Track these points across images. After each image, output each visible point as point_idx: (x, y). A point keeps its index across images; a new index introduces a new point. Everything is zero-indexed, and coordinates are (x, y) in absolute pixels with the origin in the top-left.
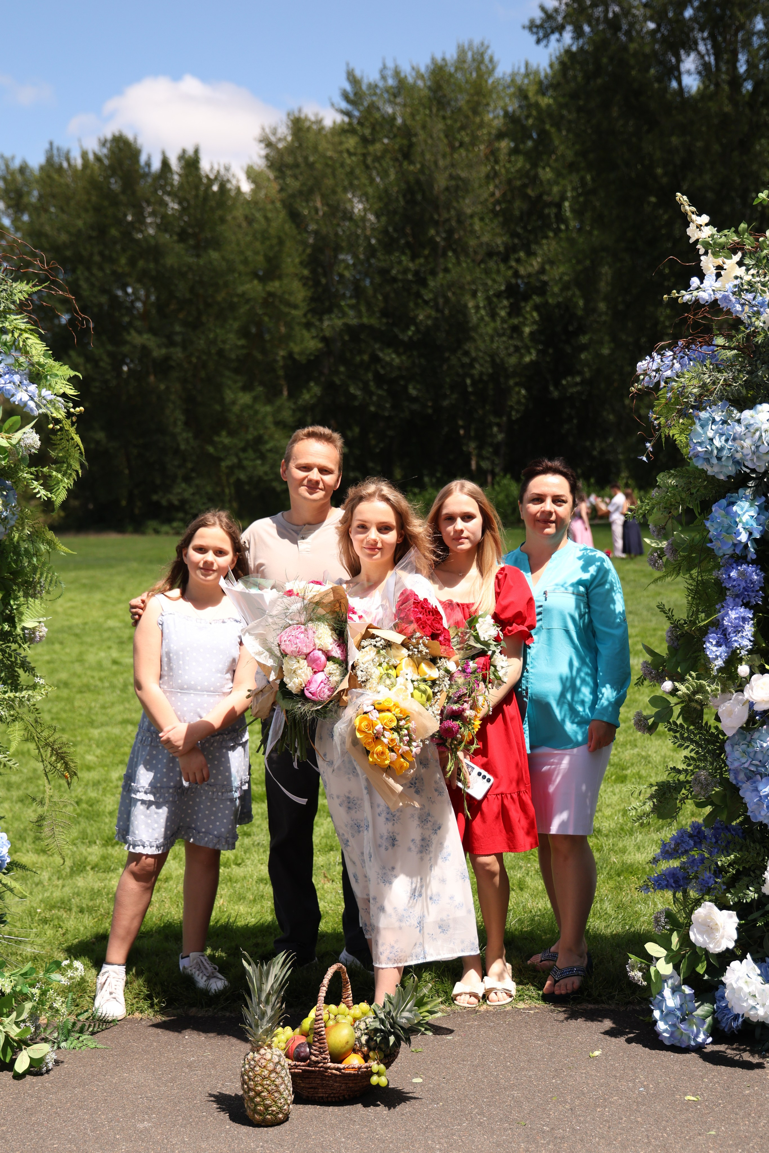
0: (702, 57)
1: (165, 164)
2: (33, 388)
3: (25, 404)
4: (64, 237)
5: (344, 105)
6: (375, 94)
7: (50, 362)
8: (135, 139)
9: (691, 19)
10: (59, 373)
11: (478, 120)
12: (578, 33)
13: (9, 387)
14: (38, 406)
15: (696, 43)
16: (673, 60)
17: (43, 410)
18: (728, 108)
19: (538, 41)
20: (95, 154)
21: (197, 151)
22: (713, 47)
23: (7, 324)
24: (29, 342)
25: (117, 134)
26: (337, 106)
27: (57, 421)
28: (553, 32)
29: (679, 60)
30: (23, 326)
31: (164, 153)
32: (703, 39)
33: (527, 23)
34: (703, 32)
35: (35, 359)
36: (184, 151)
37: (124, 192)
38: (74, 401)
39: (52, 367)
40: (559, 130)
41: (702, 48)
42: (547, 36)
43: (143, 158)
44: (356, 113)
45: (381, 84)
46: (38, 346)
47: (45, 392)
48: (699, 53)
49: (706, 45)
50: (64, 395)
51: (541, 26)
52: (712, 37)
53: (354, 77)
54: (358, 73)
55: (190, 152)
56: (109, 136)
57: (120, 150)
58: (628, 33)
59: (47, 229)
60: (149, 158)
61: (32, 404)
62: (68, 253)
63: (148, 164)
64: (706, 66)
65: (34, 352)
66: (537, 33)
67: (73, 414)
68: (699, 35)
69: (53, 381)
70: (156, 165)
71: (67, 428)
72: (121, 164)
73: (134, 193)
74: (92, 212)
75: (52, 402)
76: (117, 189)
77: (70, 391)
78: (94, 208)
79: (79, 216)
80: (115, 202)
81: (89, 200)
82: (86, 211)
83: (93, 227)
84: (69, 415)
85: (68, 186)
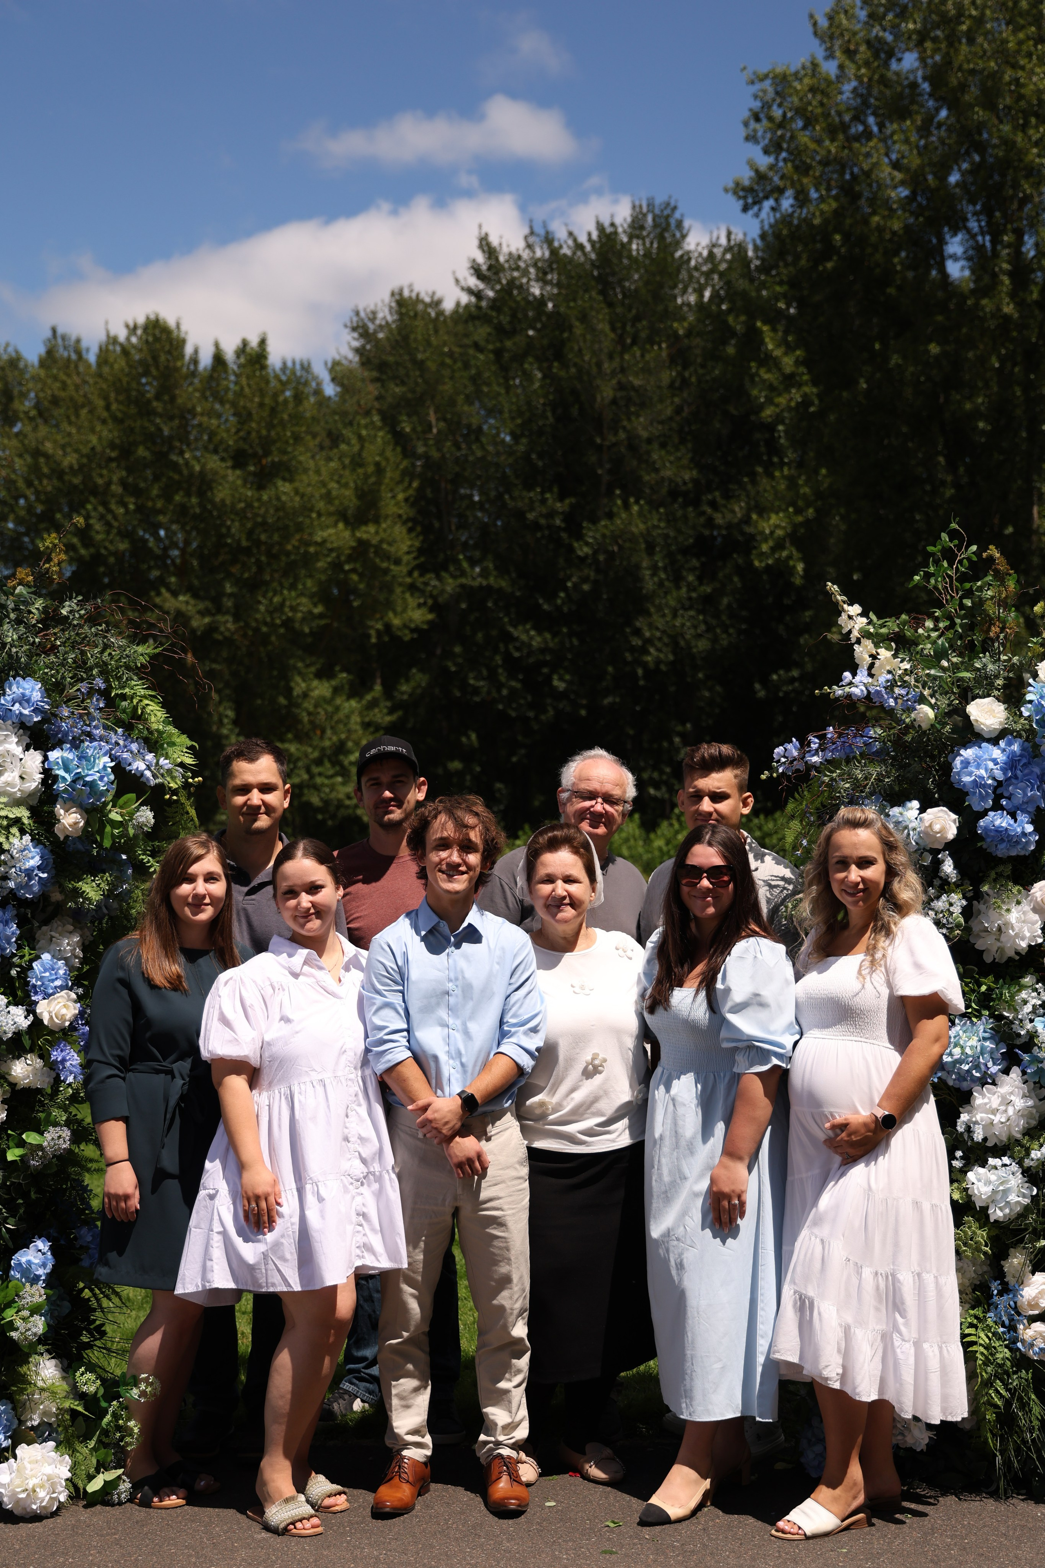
0: (973, 236)
1: (219, 359)
2: (150, 757)
3: (142, 775)
4: (70, 460)
5: (473, 282)
6: (517, 268)
7: (171, 729)
8: (178, 325)
9: (957, 184)
10: (178, 742)
11: (660, 308)
12: (802, 199)
13: (125, 755)
14: (155, 776)
15: (966, 220)
16: (934, 241)
17: (160, 781)
18: (1008, 309)
19: (745, 209)
20: (121, 344)
21: (263, 342)
22: (989, 223)
23: (127, 690)
24: (148, 709)
25: (152, 317)
26: (463, 283)
27: (174, 792)
28: (766, 198)
29: (942, 242)
30: (143, 692)
31: (217, 345)
32: (975, 214)
33: (731, 185)
34: (975, 204)
35: (154, 726)
36: (245, 343)
37: (158, 397)
38: (192, 771)
39: (171, 735)
40: (774, 330)
41: (973, 225)
42: (758, 202)
43: (189, 350)
44: (491, 294)
45: (526, 255)
46: (159, 714)
47: (162, 761)
48: (969, 231)
49: (979, 221)
50: (182, 765)
51: (750, 190)
52: (988, 211)
53: (488, 244)
54: (494, 240)
55: (254, 342)
56: (141, 320)
57: (157, 339)
58: (872, 201)
59: (48, 446)
60: (196, 351)
61: (148, 774)
62: (76, 481)
63: (195, 361)
64: (979, 248)
65: (153, 719)
66: (745, 198)
67: (191, 785)
68: (971, 208)
69: (170, 750)
70: (206, 359)
71: (183, 800)
72: (155, 358)
73: (173, 399)
74: (111, 425)
75: (169, 771)
76: (150, 391)
77: (189, 760)
78: (115, 419)
79: (93, 430)
80: (145, 410)
81: (108, 407)
82: (104, 422)
83: (112, 446)
84: (186, 785)
85: (77, 387)
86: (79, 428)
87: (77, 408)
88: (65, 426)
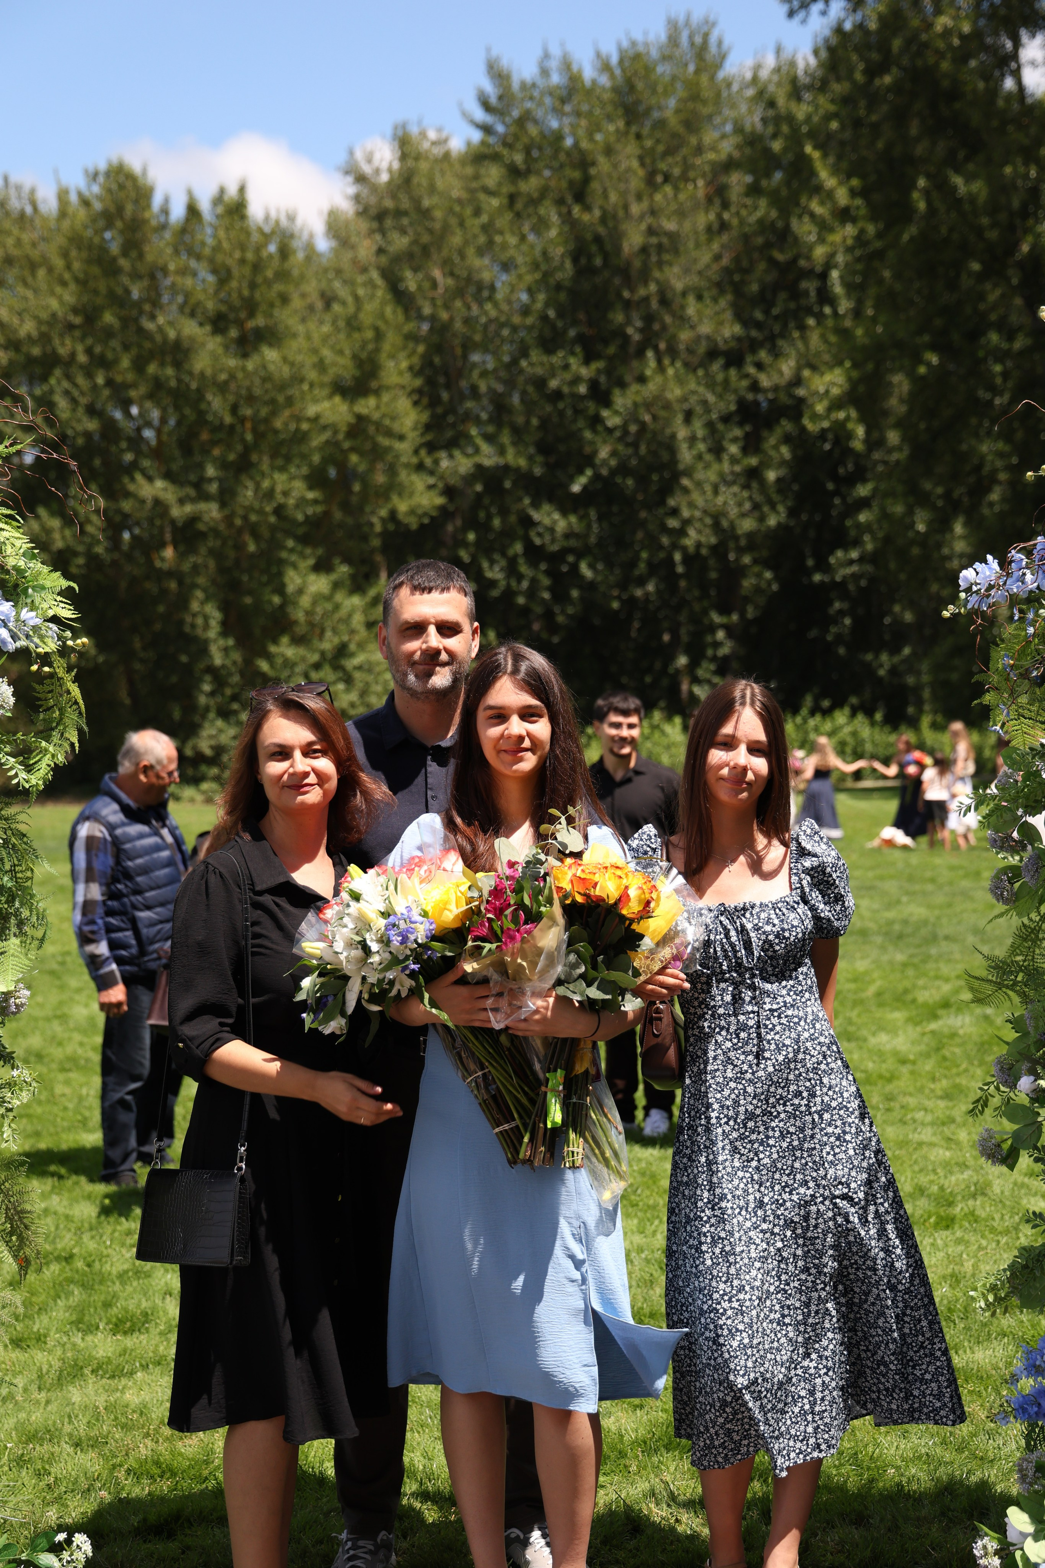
1: (193, 210)
2: (6, 607)
4: (28, 327)
5: (480, 115)
6: (532, 98)
7: (36, 565)
8: (145, 171)
10: (48, 584)
11: (694, 141)
14: (15, 637)
16: (1009, 45)
17: (22, 643)
19: (791, 14)
20: (80, 194)
21: (242, 189)
25: (115, 161)
26: (470, 117)
27: (45, 659)
29: (1017, 44)
31: (190, 193)
35: (11, 562)
36: (222, 191)
37: (124, 254)
38: (71, 629)
39: (36, 574)
40: (827, 155)
42: (804, 6)
43: (157, 201)
44: (501, 129)
45: (540, 82)
47: (25, 614)
50: (55, 619)
53: (499, 70)
54: (505, 65)
55: (232, 191)
56: (102, 166)
57: (121, 187)
60: (167, 200)
61: (4, 633)
62: (36, 351)
63: (165, 211)
65: (9, 551)
67: (72, 649)
69: (36, 597)
70: (178, 212)
71: (61, 673)
72: (120, 209)
73: (141, 256)
74: (73, 286)
75: (35, 628)
76: (115, 248)
77: (66, 612)
78: (77, 280)
79: (52, 293)
80: (111, 269)
81: (68, 267)
82: (64, 284)
83: (75, 311)
84: (64, 651)
85: (34, 245)
86: (36, 291)
87: (33, 267)
88: (21, 290)
